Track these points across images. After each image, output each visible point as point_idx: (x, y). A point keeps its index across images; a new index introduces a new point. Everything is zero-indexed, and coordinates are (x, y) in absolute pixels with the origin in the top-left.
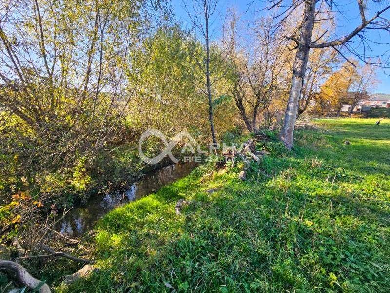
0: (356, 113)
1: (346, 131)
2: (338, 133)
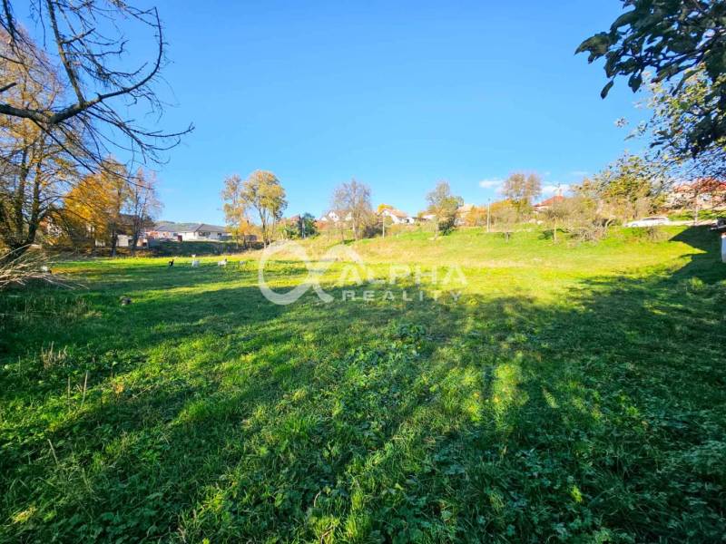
0: (141, 250)
1: (127, 280)
2: (113, 286)
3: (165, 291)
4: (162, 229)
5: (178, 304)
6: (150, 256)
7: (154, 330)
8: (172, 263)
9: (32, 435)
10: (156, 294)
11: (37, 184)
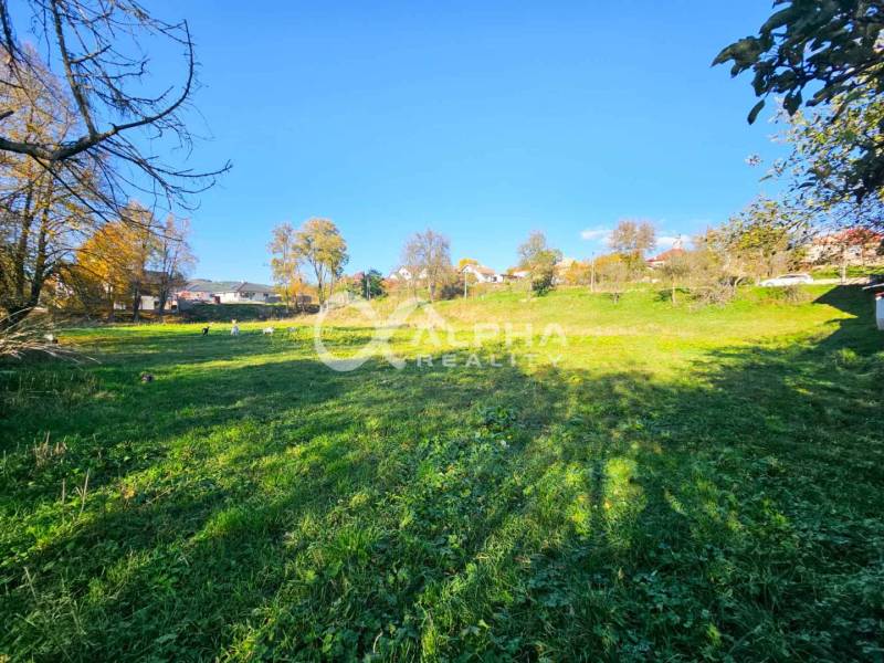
3: (195, 366)
4: (196, 289)
5: (211, 382)
6: (180, 322)
7: (179, 415)
8: (206, 330)
9: (12, 554)
10: (185, 369)
11: (43, 234)
